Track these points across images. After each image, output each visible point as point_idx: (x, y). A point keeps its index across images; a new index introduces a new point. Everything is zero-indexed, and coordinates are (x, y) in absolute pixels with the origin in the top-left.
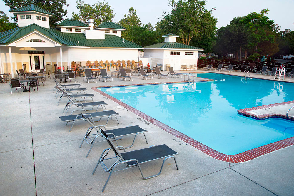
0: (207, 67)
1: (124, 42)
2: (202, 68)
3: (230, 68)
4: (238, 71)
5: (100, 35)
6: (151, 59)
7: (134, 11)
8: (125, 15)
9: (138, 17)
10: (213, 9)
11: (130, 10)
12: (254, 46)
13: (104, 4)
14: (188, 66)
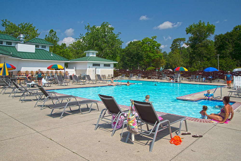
0: (121, 76)
1: (52, 55)
2: (116, 77)
3: (139, 76)
4: (145, 78)
5: (31, 48)
6: (76, 70)
7: (54, 33)
8: (46, 36)
9: (57, 37)
10: (119, 34)
11: (50, 31)
12: (149, 61)
13: (29, 25)
14: (107, 75)
